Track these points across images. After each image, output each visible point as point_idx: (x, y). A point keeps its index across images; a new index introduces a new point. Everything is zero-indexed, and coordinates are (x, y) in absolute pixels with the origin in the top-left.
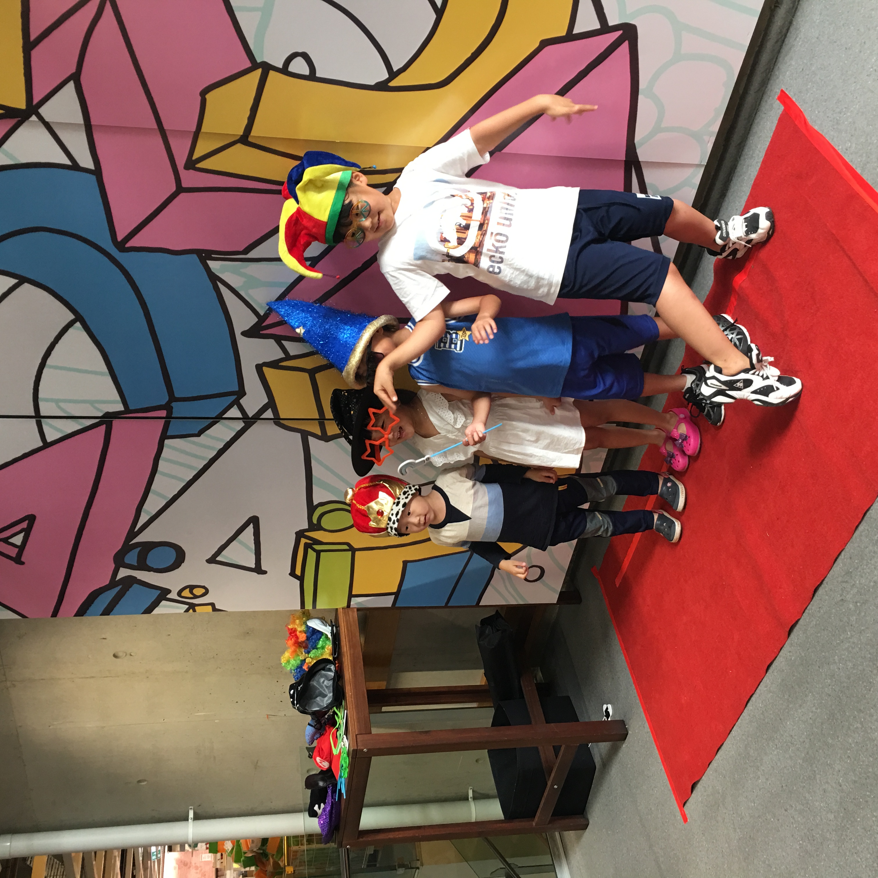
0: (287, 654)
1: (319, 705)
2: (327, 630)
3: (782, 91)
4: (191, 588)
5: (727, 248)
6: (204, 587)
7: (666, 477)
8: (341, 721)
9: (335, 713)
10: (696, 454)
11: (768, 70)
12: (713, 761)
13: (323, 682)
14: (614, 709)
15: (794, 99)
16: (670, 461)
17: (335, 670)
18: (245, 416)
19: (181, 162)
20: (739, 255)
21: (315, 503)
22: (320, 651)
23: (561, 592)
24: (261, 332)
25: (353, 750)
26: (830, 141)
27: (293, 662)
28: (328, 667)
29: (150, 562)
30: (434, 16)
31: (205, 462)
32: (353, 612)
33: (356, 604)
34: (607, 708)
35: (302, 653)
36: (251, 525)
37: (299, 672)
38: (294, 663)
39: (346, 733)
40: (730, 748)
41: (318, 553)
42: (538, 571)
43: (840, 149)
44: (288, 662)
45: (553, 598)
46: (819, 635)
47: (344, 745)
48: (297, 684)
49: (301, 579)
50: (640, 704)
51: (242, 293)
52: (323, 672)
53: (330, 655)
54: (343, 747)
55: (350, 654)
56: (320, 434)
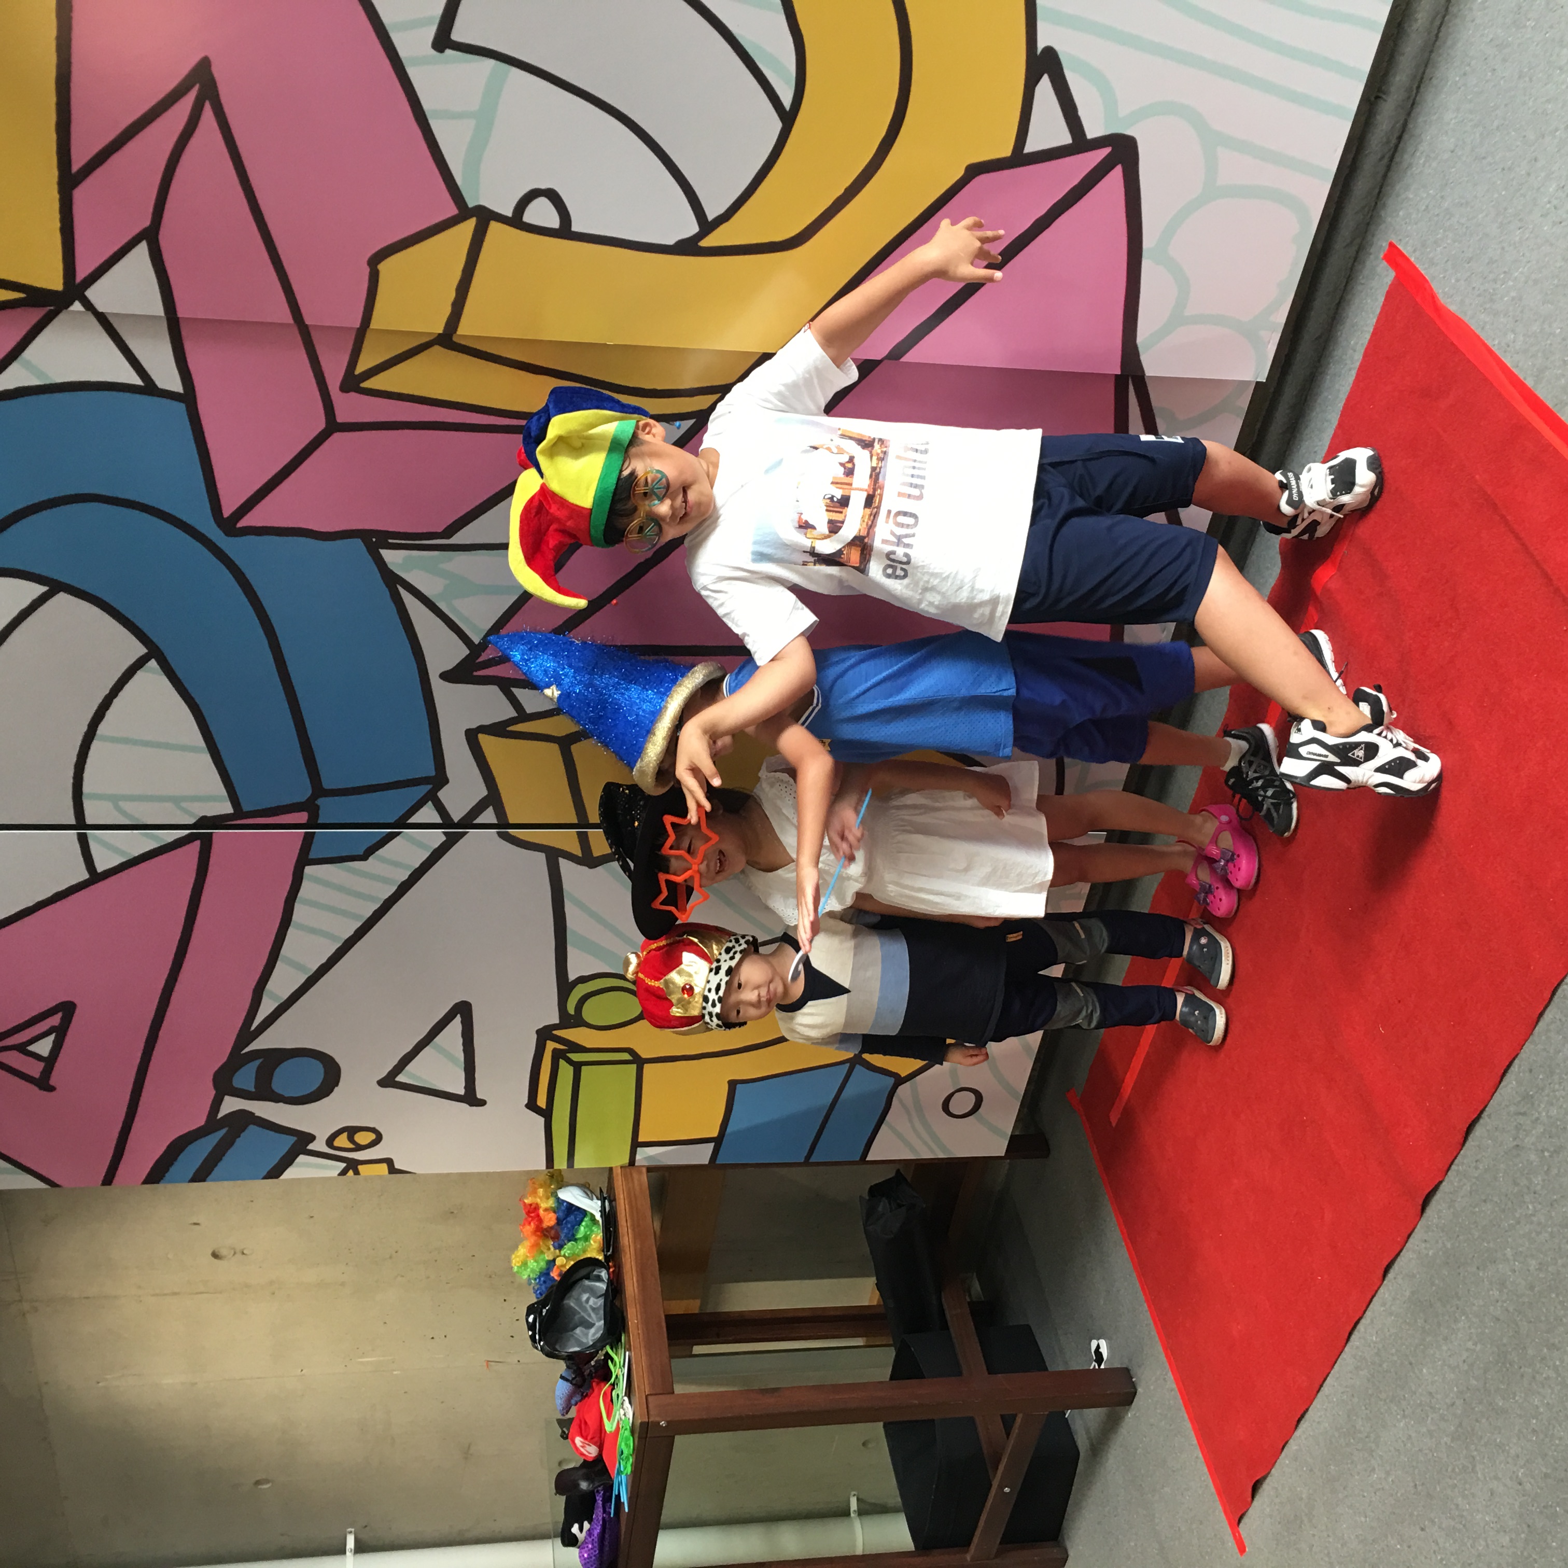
0: (522, 1251)
1: (579, 1343)
2: (593, 1207)
3: (1391, 245)
4: (352, 1131)
5: (1299, 520)
6: (373, 1130)
7: (1199, 927)
8: (619, 1371)
9: (608, 1357)
10: (1250, 888)
11: (1366, 209)
12: (1291, 1441)
13: (587, 1301)
14: (1110, 1348)
15: (1412, 259)
16: (1205, 900)
17: (608, 1280)
18: (447, 822)
19: (334, 380)
20: (1321, 532)
21: (572, 977)
22: (581, 1245)
23: (1012, 1137)
24: (475, 673)
25: (641, 1424)
26: (1478, 331)
27: (532, 1264)
28: (595, 1273)
29: (278, 1084)
30: (778, 125)
31: (376, 906)
32: (640, 1173)
33: (645, 1158)
34: (1098, 1347)
35: (549, 1249)
36: (458, 1018)
37: (545, 1282)
38: (535, 1266)
39: (629, 1392)
40: (1321, 1416)
41: (577, 1067)
42: (972, 1098)
43: (1494, 344)
44: (525, 1264)
45: (998, 1147)
46: (1477, 1209)
47: (625, 1415)
48: (541, 1304)
49: (547, 1114)
50: (1157, 1339)
51: (442, 606)
52: (587, 1282)
53: (599, 1252)
54: (623, 1417)
55: (635, 1250)
56: (579, 854)
